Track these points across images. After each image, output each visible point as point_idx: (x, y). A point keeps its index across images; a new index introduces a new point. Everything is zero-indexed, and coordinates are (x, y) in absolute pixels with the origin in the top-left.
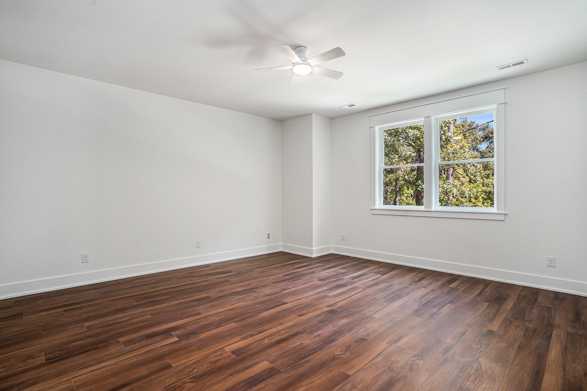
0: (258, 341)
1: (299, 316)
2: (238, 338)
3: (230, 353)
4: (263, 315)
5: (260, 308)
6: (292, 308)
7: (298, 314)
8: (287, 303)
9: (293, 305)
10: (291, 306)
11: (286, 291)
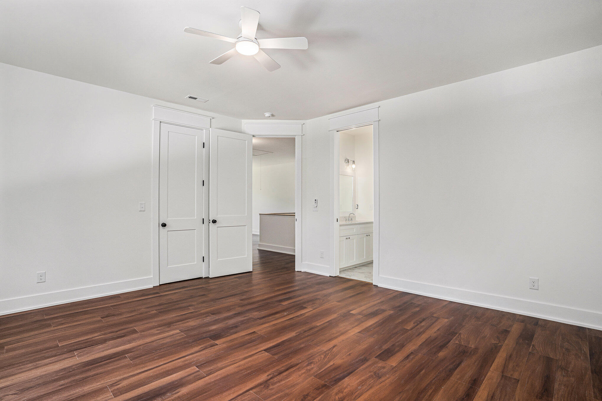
0: (291, 314)
1: (255, 333)
2: (307, 315)
3: (308, 307)
4: (293, 334)
5: (298, 342)
6: (261, 343)
7: (255, 335)
8: (265, 350)
9: (258, 346)
10: (261, 345)
11: (263, 377)
